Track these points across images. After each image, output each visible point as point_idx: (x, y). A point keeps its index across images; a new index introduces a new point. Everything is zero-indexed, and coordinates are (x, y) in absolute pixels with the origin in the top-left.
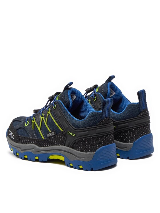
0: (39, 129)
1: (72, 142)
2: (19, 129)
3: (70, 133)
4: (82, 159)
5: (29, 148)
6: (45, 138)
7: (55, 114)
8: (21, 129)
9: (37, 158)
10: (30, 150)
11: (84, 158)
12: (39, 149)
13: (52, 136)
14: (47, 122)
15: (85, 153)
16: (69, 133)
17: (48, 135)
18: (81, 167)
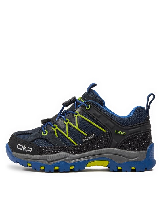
0: (67, 136)
1: (121, 142)
2: (34, 140)
3: (118, 132)
4: (134, 159)
5: (60, 157)
6: (78, 144)
7: (91, 114)
8: (38, 140)
9: (72, 168)
10: (62, 160)
11: (136, 158)
12: (74, 157)
13: (90, 140)
14: (78, 126)
15: (137, 152)
16: (116, 132)
17: (84, 140)
18: (133, 168)
